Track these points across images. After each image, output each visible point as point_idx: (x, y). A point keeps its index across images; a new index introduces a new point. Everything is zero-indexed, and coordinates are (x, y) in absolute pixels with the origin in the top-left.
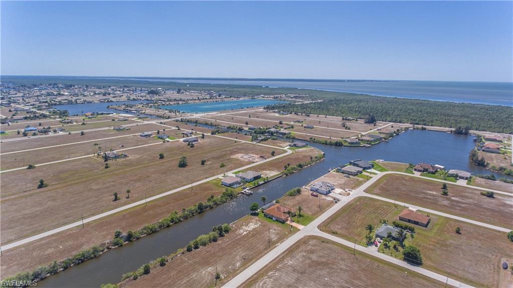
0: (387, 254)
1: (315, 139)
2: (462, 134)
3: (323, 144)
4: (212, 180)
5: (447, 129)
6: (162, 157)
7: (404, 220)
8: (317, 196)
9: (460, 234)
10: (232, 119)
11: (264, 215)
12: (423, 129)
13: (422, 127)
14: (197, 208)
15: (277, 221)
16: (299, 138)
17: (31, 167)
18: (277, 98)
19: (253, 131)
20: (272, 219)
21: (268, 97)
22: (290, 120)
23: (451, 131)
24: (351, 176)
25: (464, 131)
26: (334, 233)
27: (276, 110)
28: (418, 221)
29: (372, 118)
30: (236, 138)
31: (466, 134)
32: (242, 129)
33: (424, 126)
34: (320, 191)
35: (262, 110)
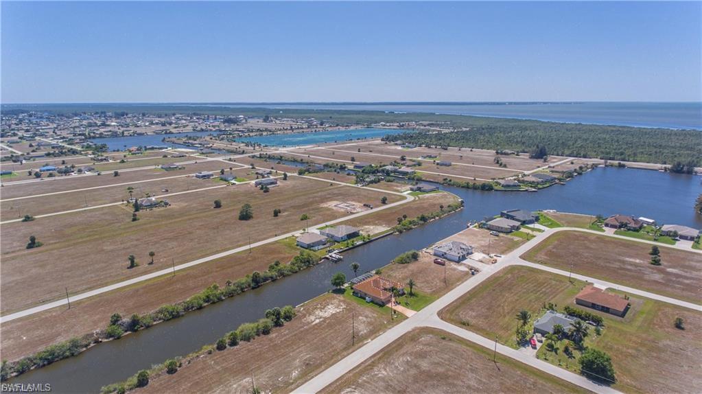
0: (552, 363)
1: (450, 181)
2: (683, 173)
3: (463, 187)
4: (283, 239)
5: (659, 166)
6: (218, 205)
7: (585, 303)
8: (443, 265)
9: (683, 329)
10: (333, 154)
11: (353, 292)
12: (621, 166)
13: (619, 163)
14: (250, 280)
15: (372, 302)
16: (428, 179)
17: (27, 219)
18: (403, 125)
19: (361, 170)
20: (365, 299)
21: (390, 126)
22: (417, 154)
23: (665, 169)
24: (501, 235)
25: (685, 169)
26: (464, 324)
27: (399, 142)
28: (608, 307)
29: (541, 151)
30: (334, 180)
31: (690, 172)
32: (345, 168)
33: (622, 162)
34: (448, 257)
35: (379, 142)
